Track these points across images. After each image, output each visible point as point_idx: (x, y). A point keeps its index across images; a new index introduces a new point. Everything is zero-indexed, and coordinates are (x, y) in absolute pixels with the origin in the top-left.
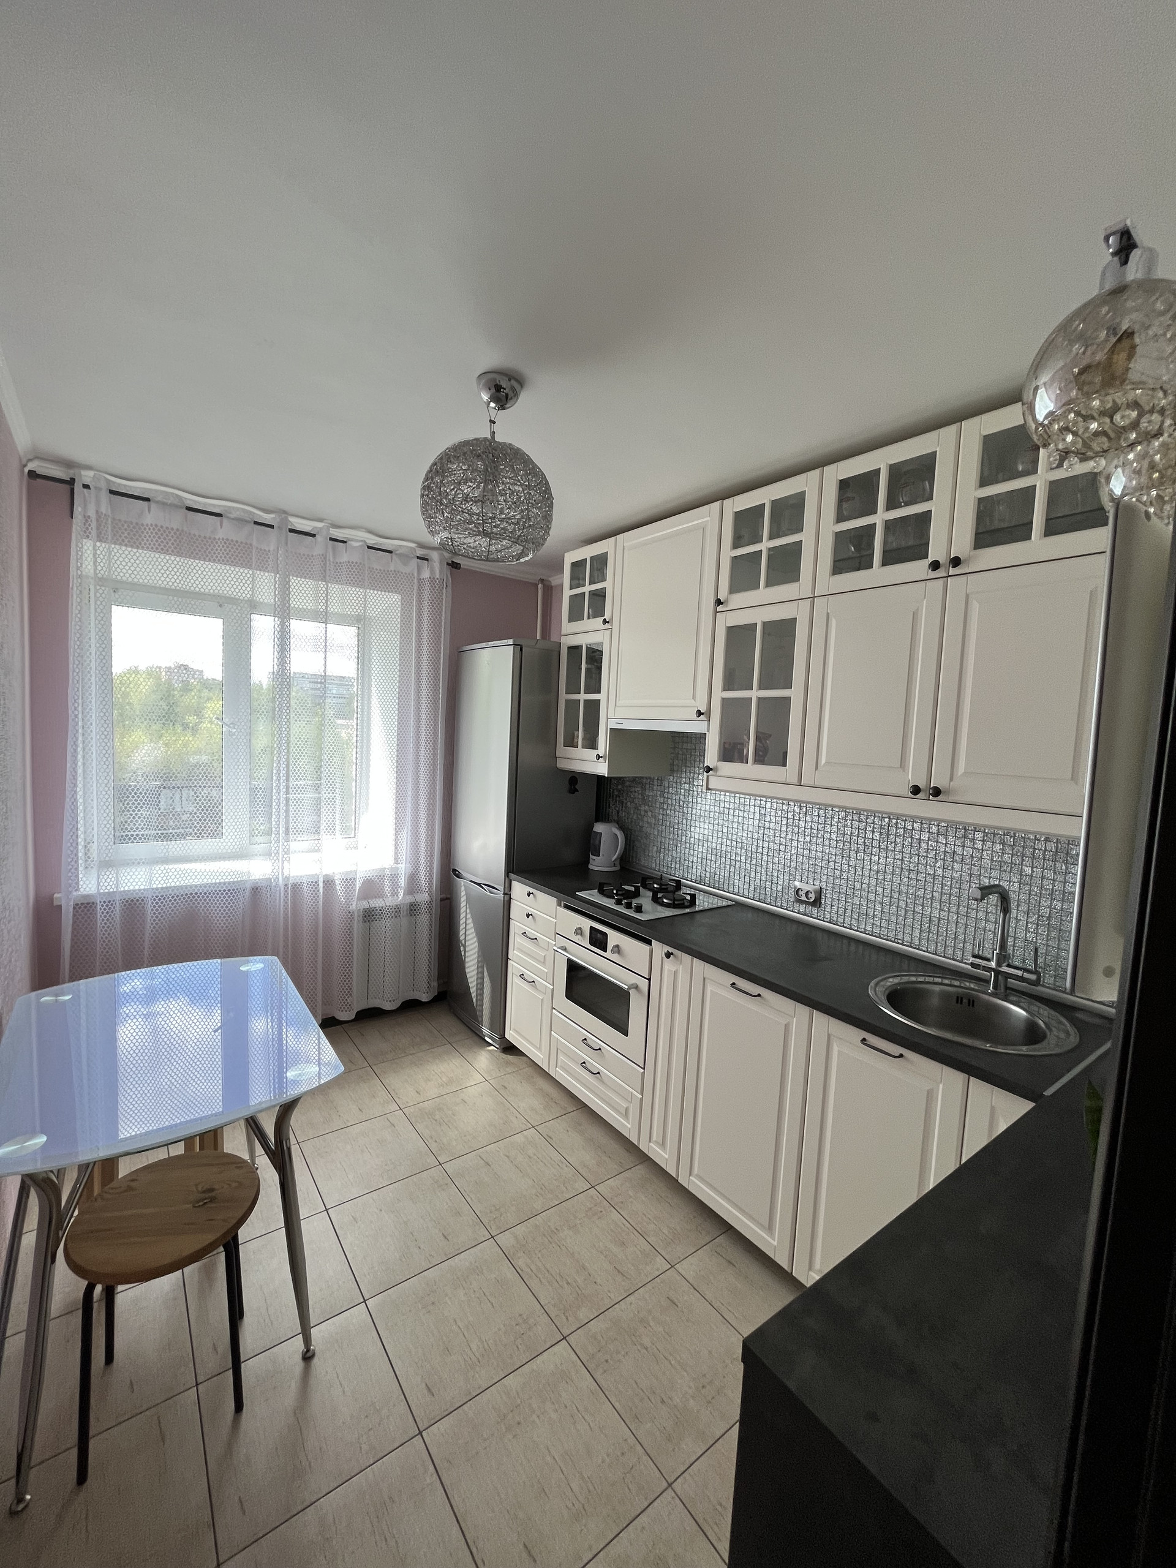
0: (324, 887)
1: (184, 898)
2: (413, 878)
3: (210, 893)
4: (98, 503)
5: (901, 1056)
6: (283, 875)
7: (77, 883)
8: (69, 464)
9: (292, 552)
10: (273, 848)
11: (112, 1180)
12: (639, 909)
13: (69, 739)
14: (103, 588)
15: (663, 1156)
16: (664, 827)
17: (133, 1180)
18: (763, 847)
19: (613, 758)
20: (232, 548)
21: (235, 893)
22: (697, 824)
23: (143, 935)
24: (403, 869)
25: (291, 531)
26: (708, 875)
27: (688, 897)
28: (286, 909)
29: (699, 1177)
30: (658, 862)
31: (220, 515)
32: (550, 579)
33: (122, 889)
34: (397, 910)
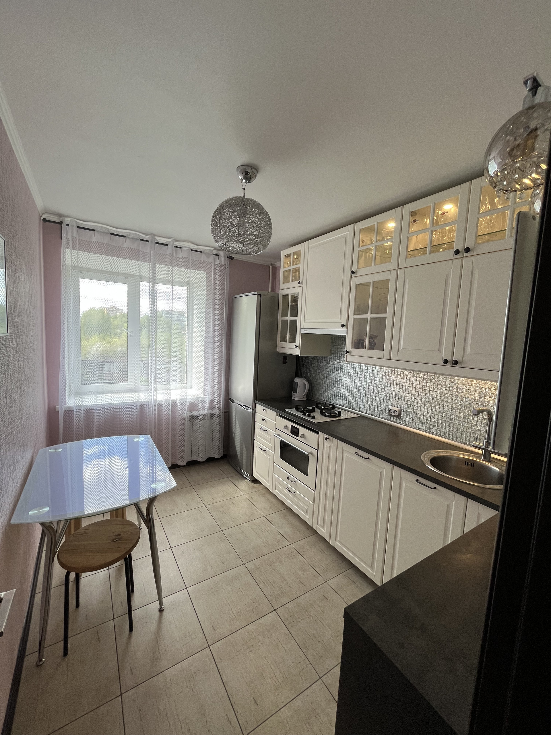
0: (172, 405)
1: (111, 409)
2: (212, 402)
3: (122, 407)
4: (72, 232)
5: (435, 488)
6: (154, 399)
7: (66, 401)
8: (60, 215)
9: (157, 253)
10: (149, 387)
11: (79, 528)
12: (314, 417)
13: (62, 338)
14: (75, 271)
15: (323, 532)
16: (327, 380)
17: (86, 529)
18: (374, 389)
19: (303, 347)
20: (131, 251)
21: (133, 407)
22: (343, 379)
23: (93, 425)
24: (208, 398)
25: (157, 243)
26: (347, 402)
27: (337, 413)
28: (155, 415)
29: (339, 542)
30: (324, 396)
31: (125, 237)
32: (275, 263)
33: (84, 404)
34: (205, 416)
